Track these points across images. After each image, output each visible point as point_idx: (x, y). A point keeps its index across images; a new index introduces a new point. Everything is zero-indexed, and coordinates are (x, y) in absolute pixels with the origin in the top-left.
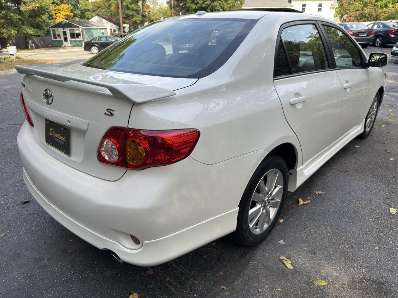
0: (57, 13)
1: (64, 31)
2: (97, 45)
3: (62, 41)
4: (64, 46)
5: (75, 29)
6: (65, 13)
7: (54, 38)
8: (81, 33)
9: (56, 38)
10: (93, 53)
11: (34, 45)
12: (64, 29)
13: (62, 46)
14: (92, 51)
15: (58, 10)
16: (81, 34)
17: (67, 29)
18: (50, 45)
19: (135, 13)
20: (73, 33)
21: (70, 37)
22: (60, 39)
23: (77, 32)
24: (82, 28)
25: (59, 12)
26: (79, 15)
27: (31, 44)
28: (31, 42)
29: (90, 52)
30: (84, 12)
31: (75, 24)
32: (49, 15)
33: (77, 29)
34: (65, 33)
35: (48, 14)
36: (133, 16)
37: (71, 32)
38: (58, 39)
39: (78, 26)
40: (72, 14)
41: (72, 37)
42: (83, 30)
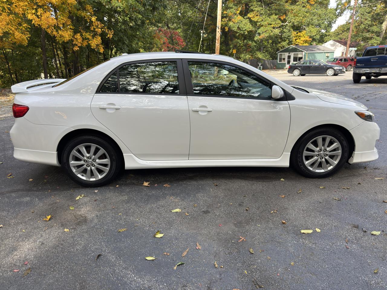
0: (297, 39)
1: (290, 55)
2: (300, 69)
3: (285, 63)
4: (286, 68)
5: (299, 53)
6: (305, 38)
7: (279, 62)
8: (303, 56)
9: (281, 61)
10: (295, 75)
11: (262, 67)
12: (289, 54)
13: (284, 68)
14: (294, 74)
15: (299, 37)
16: (303, 58)
17: (292, 53)
18: (275, 67)
19: (374, 35)
20: (297, 56)
21: (293, 60)
22: (284, 62)
23: (300, 56)
24: (306, 52)
25: (300, 38)
26: (318, 40)
27: (260, 66)
28: (260, 64)
29: (292, 75)
30: (323, 36)
31: (300, 49)
32: (290, 41)
33: (301, 53)
34: (289, 57)
35: (288, 41)
36: (371, 38)
37: (295, 56)
38: (283, 62)
39: (302, 50)
40: (311, 39)
41: (294, 61)
42: (306, 54)
